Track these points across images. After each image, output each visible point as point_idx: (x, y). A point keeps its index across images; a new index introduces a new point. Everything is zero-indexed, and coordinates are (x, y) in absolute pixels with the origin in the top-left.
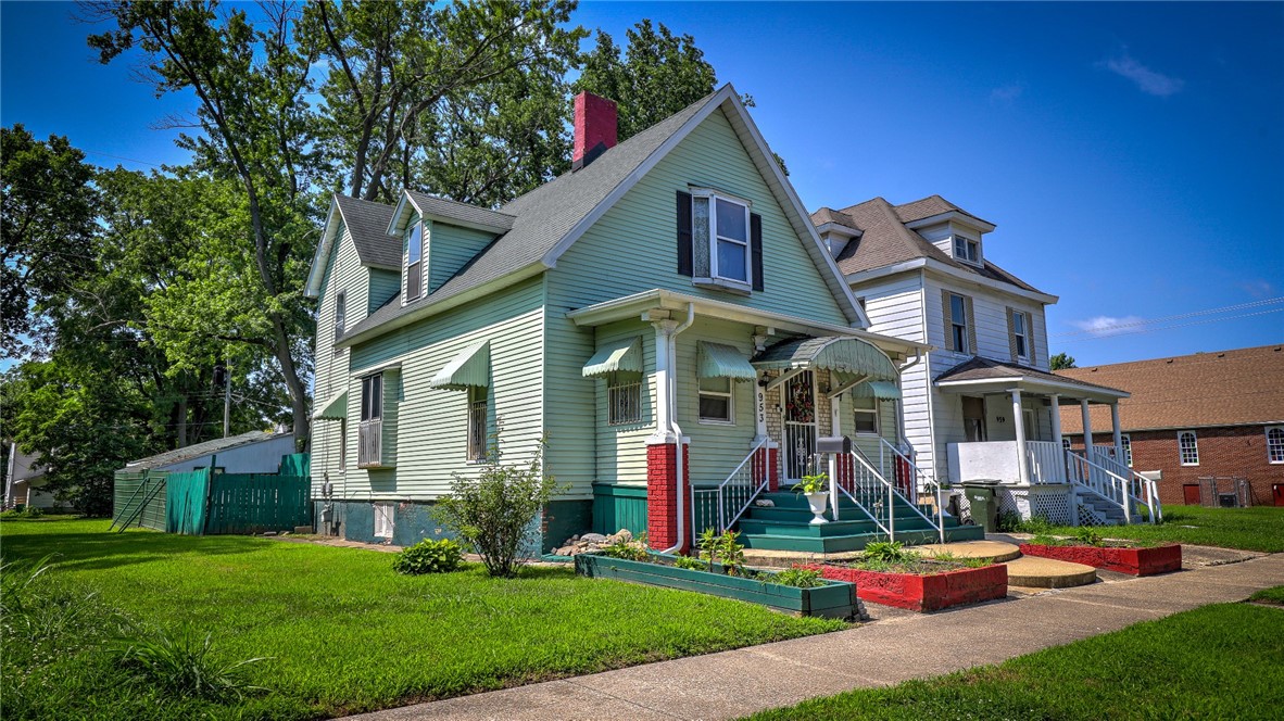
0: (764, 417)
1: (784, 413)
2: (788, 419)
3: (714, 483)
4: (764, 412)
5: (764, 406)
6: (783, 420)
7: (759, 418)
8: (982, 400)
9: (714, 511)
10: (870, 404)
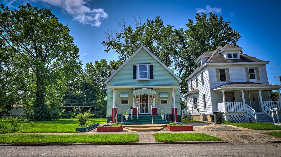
0: (135, 103)
1: (140, 102)
2: (141, 103)
3: (121, 114)
4: (135, 102)
5: (135, 101)
6: (139, 103)
7: (134, 103)
8: (233, 92)
9: (121, 119)
10: (166, 98)
